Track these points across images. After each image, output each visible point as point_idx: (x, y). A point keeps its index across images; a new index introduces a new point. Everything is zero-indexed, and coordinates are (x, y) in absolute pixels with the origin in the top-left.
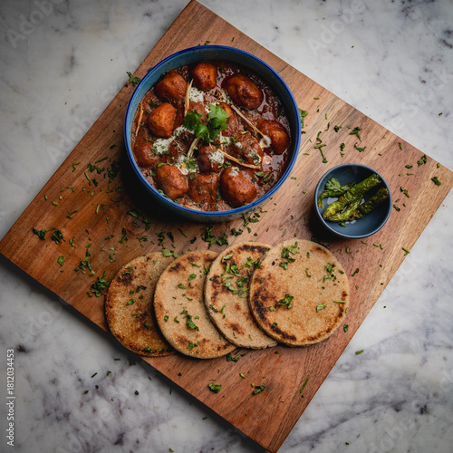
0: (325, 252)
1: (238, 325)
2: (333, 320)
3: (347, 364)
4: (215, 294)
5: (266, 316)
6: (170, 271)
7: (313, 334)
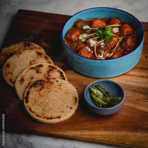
0: (76, 102)
1: (24, 81)
2: (44, 116)
3: (22, 140)
4: (34, 68)
5: (32, 87)
6: (37, 52)
7: (33, 110)
